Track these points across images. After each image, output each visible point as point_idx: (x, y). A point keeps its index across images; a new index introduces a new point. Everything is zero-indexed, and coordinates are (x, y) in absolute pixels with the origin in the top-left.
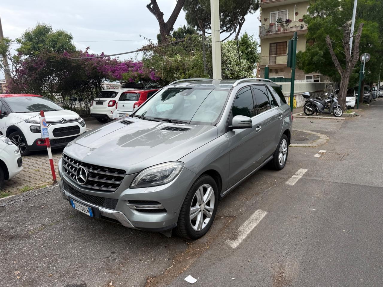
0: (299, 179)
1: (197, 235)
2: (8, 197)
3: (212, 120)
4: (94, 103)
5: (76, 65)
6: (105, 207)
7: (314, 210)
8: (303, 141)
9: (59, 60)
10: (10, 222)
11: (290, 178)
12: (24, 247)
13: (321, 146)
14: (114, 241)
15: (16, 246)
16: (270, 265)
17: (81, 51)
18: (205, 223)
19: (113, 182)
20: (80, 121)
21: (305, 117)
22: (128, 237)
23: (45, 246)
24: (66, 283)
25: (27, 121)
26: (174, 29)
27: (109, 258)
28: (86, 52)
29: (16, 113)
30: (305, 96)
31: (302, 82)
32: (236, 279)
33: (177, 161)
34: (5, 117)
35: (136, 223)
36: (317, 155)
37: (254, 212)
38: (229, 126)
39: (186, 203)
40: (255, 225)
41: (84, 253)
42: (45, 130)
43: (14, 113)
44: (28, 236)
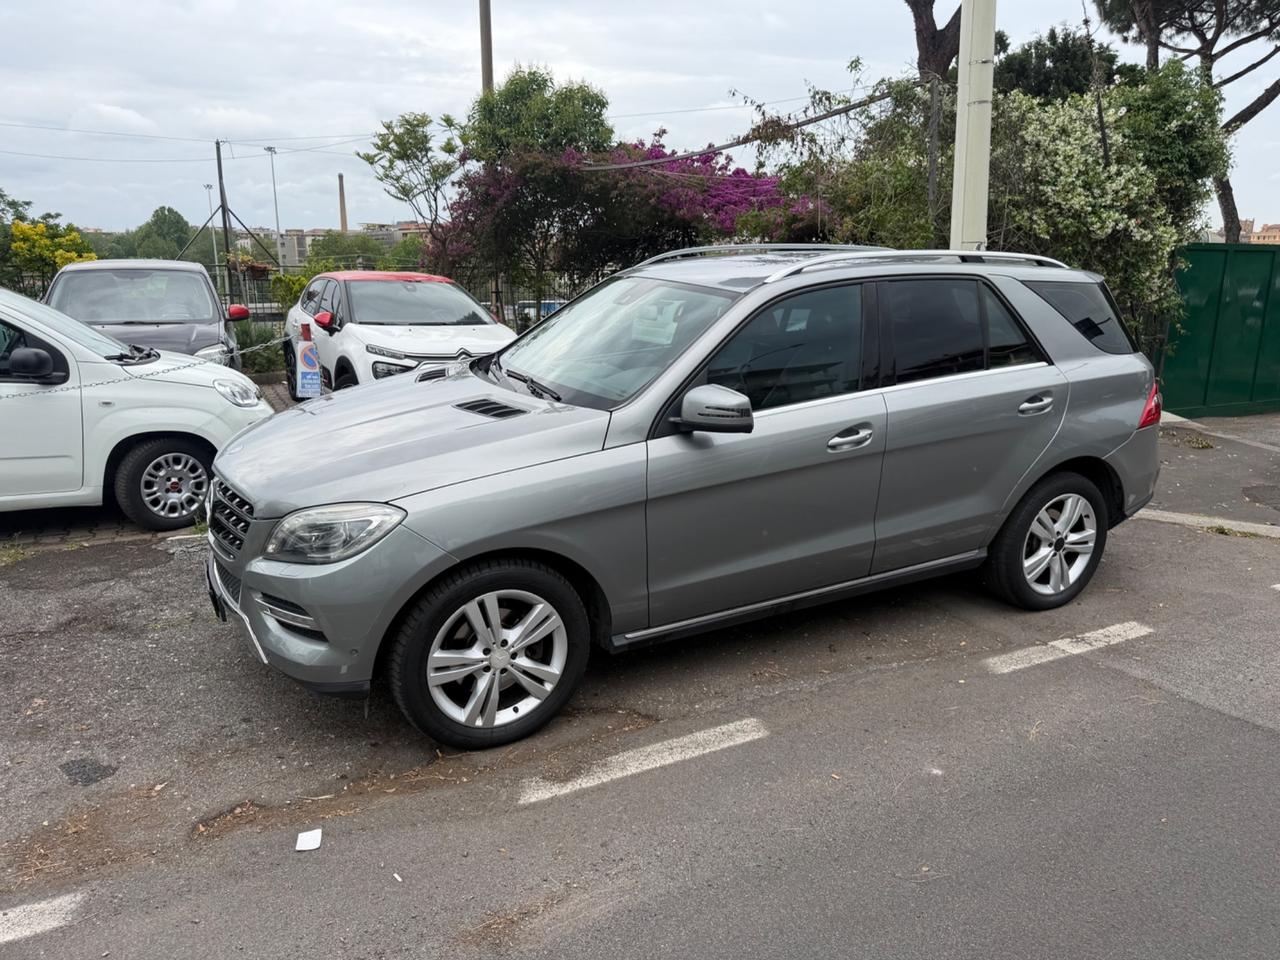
0: (1063, 655)
5: (598, 188)
7: (936, 771)
9: (549, 173)
10: (147, 592)
11: (1035, 645)
12: (106, 654)
15: (99, 647)
16: (536, 882)
17: (639, 144)
18: (516, 710)
23: (144, 663)
25: (370, 349)
27: (224, 730)
32: (400, 880)
33: (386, 503)
34: (336, 333)
35: (269, 655)
37: (726, 722)
38: (673, 419)
40: (672, 759)
41: (192, 703)
42: (309, 377)
43: (354, 322)
44: (139, 633)
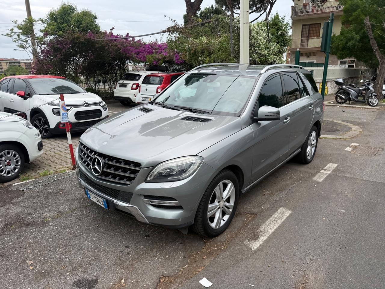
0: (327, 174)
1: (214, 233)
2: (28, 181)
3: (236, 110)
4: (118, 85)
5: (100, 46)
6: (119, 200)
7: (343, 211)
8: (334, 132)
9: (83, 40)
10: (28, 207)
11: (318, 173)
12: (39, 236)
13: (353, 139)
14: (129, 234)
15: (32, 233)
16: (292, 273)
17: (106, 32)
18: (224, 220)
19: (128, 174)
20: (102, 105)
21: (336, 106)
22: (143, 230)
23: (60, 235)
24: (77, 277)
25: (50, 104)
26: (201, 9)
27: (123, 253)
28: (111, 33)
29: (40, 94)
30: (338, 83)
31: (335, 67)
32: (254, 286)
33: (196, 155)
34: (28, 99)
35: (151, 219)
36: (348, 149)
37: (277, 210)
38: (255, 118)
39: (204, 200)
40: (277, 225)
41: (97, 246)
42: (65, 115)
43: (38, 94)
44: (44, 224)
